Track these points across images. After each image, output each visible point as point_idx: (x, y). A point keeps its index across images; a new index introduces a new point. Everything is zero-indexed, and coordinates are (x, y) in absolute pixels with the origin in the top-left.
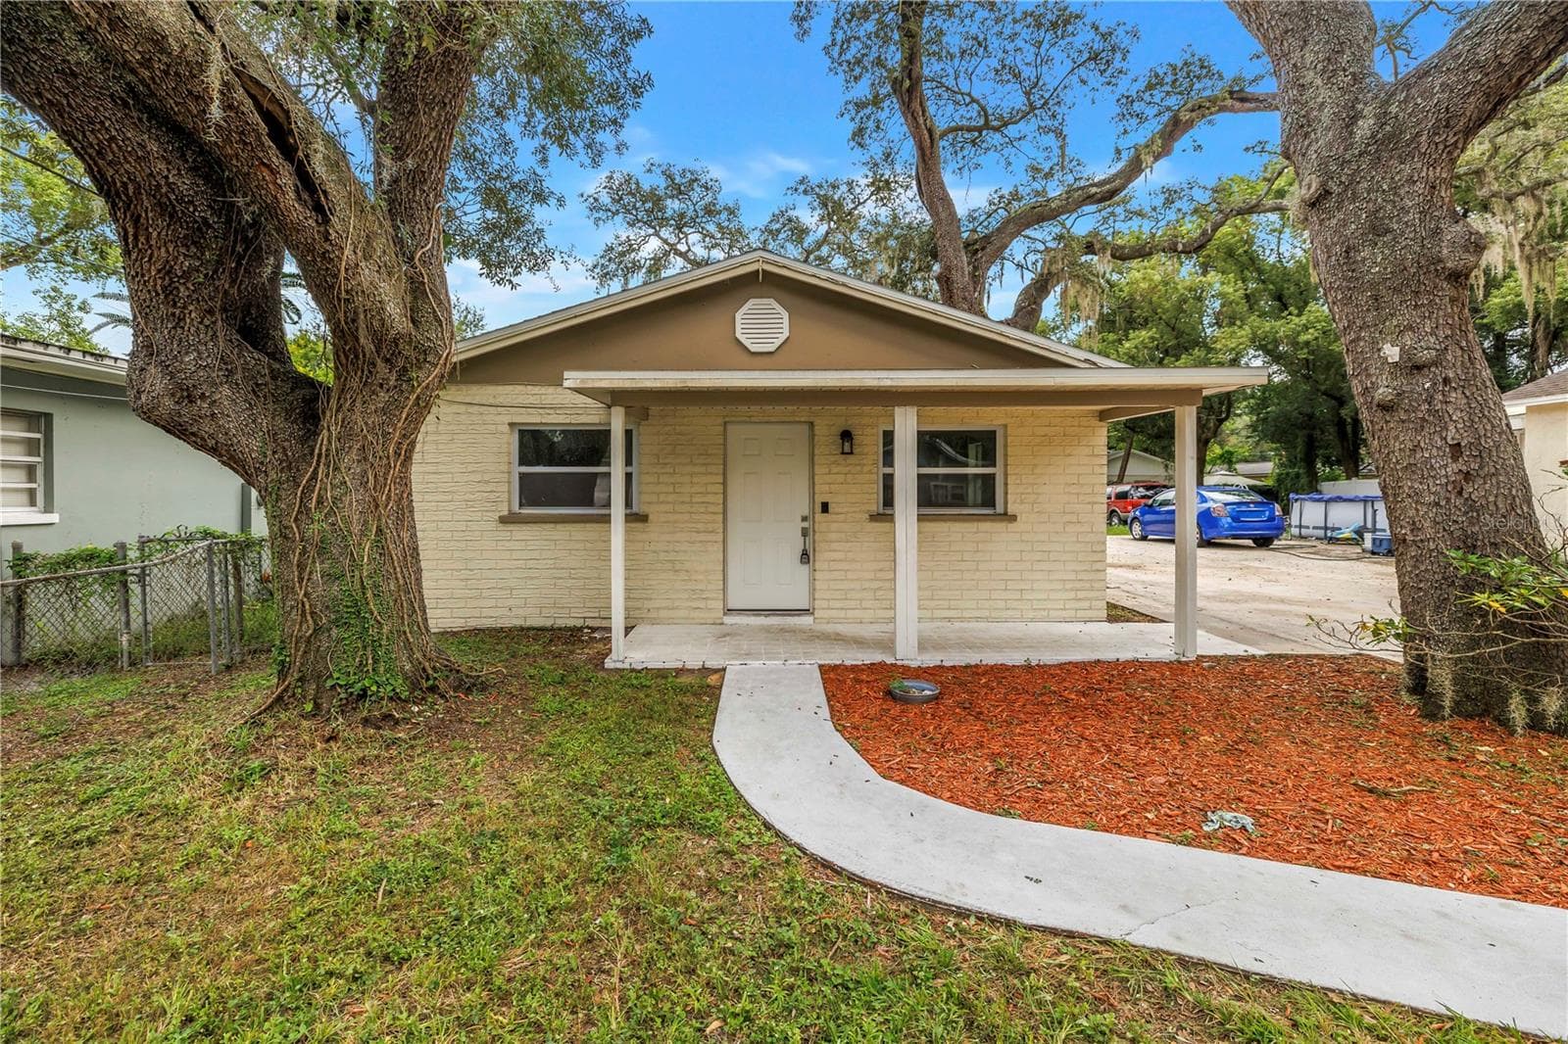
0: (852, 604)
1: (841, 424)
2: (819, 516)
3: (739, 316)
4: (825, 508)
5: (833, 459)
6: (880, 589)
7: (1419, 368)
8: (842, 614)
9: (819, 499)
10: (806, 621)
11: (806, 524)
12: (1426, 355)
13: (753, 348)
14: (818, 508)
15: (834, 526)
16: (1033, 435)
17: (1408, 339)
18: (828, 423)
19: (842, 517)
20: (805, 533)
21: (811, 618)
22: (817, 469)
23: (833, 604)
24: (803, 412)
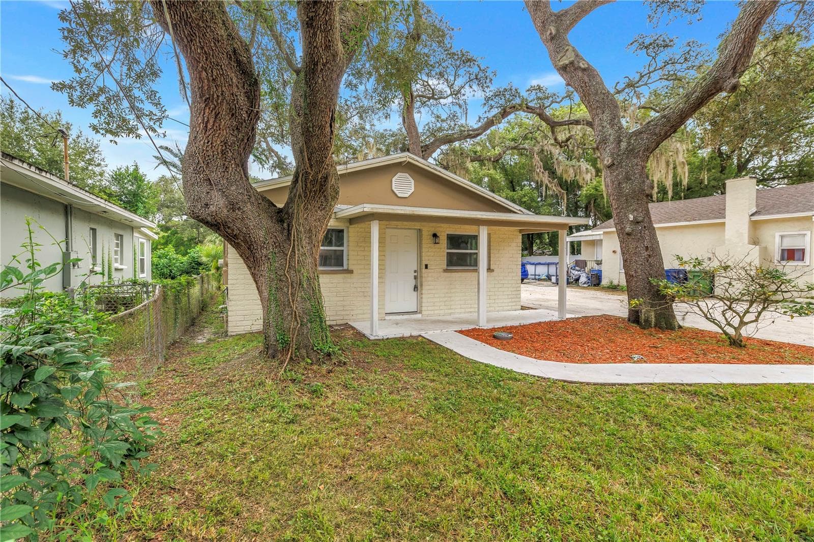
0: (436, 308)
1: (432, 231)
2: (424, 270)
3: (394, 180)
4: (426, 267)
5: (429, 245)
6: (446, 301)
7: (638, 223)
8: (432, 312)
9: (424, 263)
10: (419, 316)
11: (416, 274)
12: (640, 219)
13: (399, 195)
14: (424, 267)
15: (430, 275)
16: (499, 238)
17: (635, 213)
18: (428, 229)
19: (433, 271)
20: (415, 278)
21: (421, 315)
22: (424, 250)
23: (429, 308)
24: (417, 225)
